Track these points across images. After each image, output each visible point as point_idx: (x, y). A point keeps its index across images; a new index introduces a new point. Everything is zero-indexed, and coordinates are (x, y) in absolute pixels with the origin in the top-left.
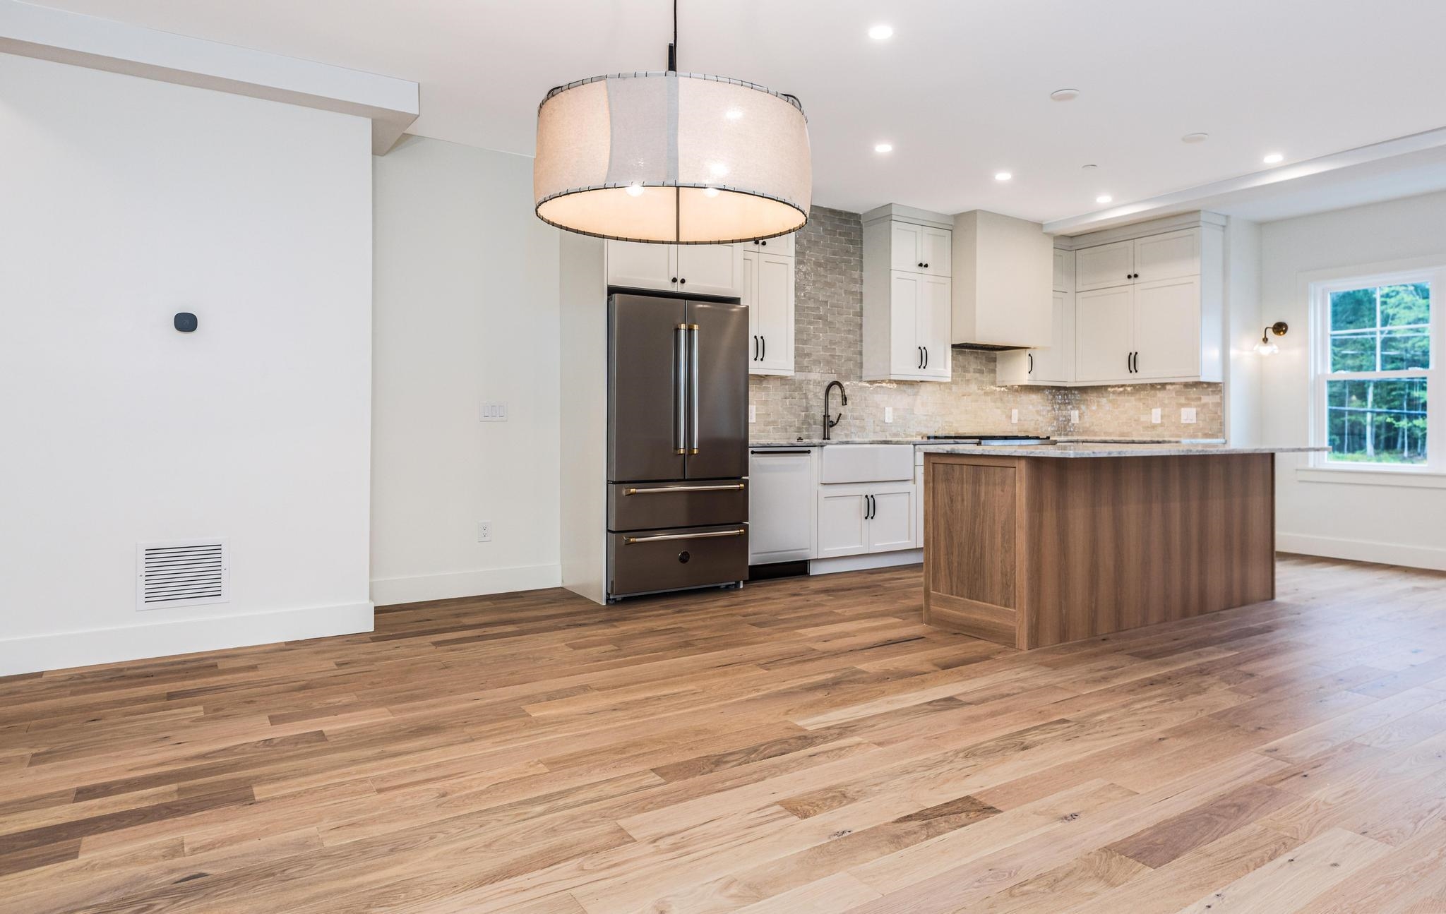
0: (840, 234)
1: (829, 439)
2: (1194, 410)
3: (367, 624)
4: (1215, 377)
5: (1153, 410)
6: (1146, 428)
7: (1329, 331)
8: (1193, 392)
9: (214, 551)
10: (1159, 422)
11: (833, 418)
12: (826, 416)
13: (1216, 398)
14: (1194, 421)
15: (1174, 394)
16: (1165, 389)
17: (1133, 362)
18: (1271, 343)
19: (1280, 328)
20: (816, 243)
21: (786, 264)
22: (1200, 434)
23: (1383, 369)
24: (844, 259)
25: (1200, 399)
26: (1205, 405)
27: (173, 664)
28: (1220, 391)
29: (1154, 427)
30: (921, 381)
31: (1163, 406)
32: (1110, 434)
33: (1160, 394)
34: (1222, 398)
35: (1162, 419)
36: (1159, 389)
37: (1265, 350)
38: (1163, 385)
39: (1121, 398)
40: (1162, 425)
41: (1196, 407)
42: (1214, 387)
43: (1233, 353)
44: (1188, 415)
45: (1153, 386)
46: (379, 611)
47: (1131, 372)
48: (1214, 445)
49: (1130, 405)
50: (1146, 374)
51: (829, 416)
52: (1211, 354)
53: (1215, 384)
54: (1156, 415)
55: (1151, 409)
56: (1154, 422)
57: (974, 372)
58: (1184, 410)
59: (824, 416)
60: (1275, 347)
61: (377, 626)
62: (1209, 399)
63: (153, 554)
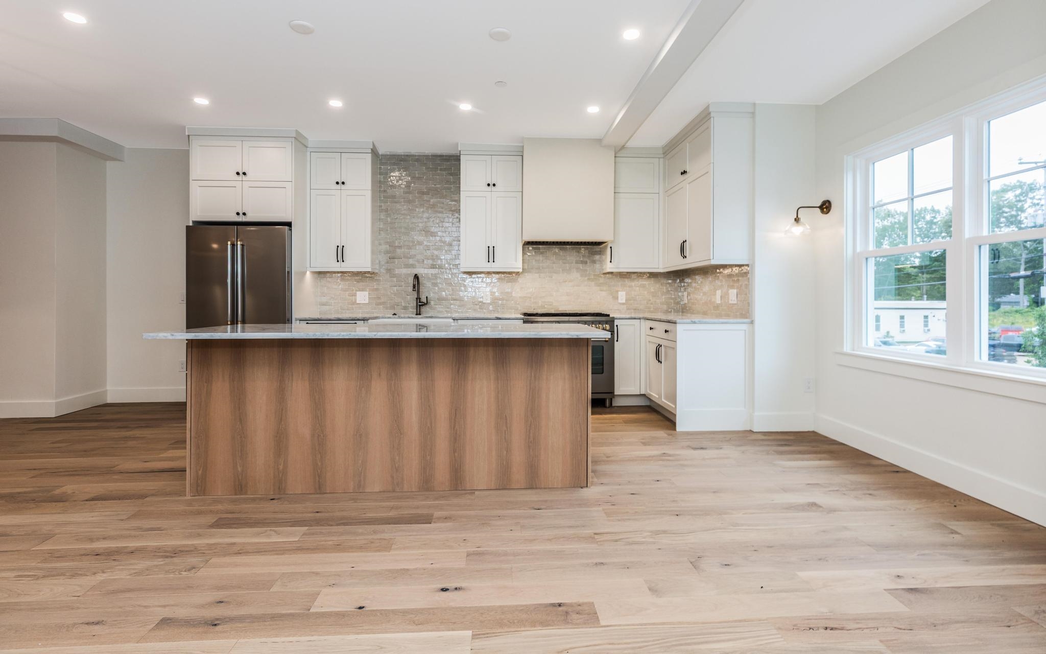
0: (441, 170)
1: (420, 314)
2: (735, 291)
5: (718, 292)
8: (735, 275)
10: (720, 302)
11: (424, 300)
12: (418, 299)
13: (746, 280)
14: (735, 301)
15: (727, 276)
17: (683, 248)
19: (823, 206)
20: (419, 178)
21: (365, 195)
22: (738, 314)
24: (445, 187)
25: (739, 281)
26: (741, 286)
28: (748, 273)
29: (717, 307)
31: (721, 287)
32: (699, 312)
33: (721, 277)
34: (749, 280)
35: (721, 299)
36: (719, 273)
37: (797, 230)
39: (704, 281)
40: (721, 305)
41: (737, 287)
42: (745, 270)
44: (733, 296)
47: (683, 257)
49: (707, 287)
50: (690, 260)
51: (420, 299)
54: (718, 296)
55: (716, 291)
57: (576, 263)
58: (731, 292)
59: (417, 299)
62: (743, 281)
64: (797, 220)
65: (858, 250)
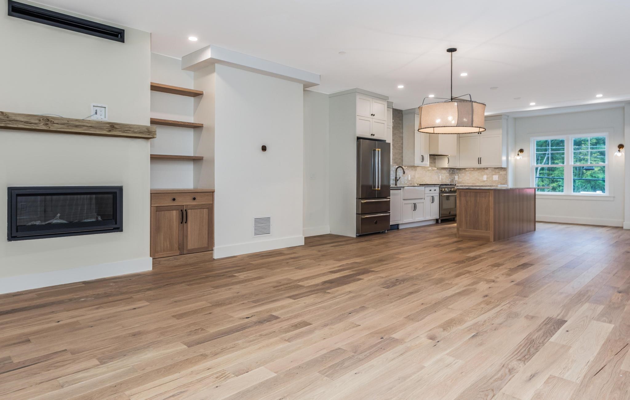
0: (398, 117)
2: (497, 176)
3: (303, 243)
4: (504, 166)
5: (484, 176)
6: (481, 182)
7: (535, 152)
8: (497, 170)
9: (268, 219)
10: (486, 179)
11: (398, 178)
12: (396, 178)
13: (505, 172)
14: (498, 180)
15: (491, 171)
16: (488, 169)
17: (480, 160)
18: (520, 156)
19: (521, 151)
21: (390, 128)
22: (499, 184)
23: (551, 164)
25: (499, 173)
26: (501, 174)
27: (270, 253)
28: (506, 170)
29: (484, 181)
30: (418, 166)
31: (487, 175)
32: (469, 184)
33: (486, 171)
34: (507, 172)
35: (487, 179)
36: (486, 169)
37: (518, 158)
38: (487, 168)
39: (473, 172)
40: (487, 181)
41: (498, 175)
42: (504, 169)
43: (509, 158)
44: (496, 177)
45: (484, 168)
46: (306, 238)
47: (479, 164)
48: (504, 187)
49: (476, 174)
50: (483, 165)
52: (504, 158)
53: (505, 168)
54: (485, 178)
55: (483, 176)
56: (484, 180)
57: (433, 163)
58: (494, 176)
60: (521, 157)
61: (305, 243)
62: (502, 173)
63: (256, 220)
64: (518, 155)
65: (533, 165)
